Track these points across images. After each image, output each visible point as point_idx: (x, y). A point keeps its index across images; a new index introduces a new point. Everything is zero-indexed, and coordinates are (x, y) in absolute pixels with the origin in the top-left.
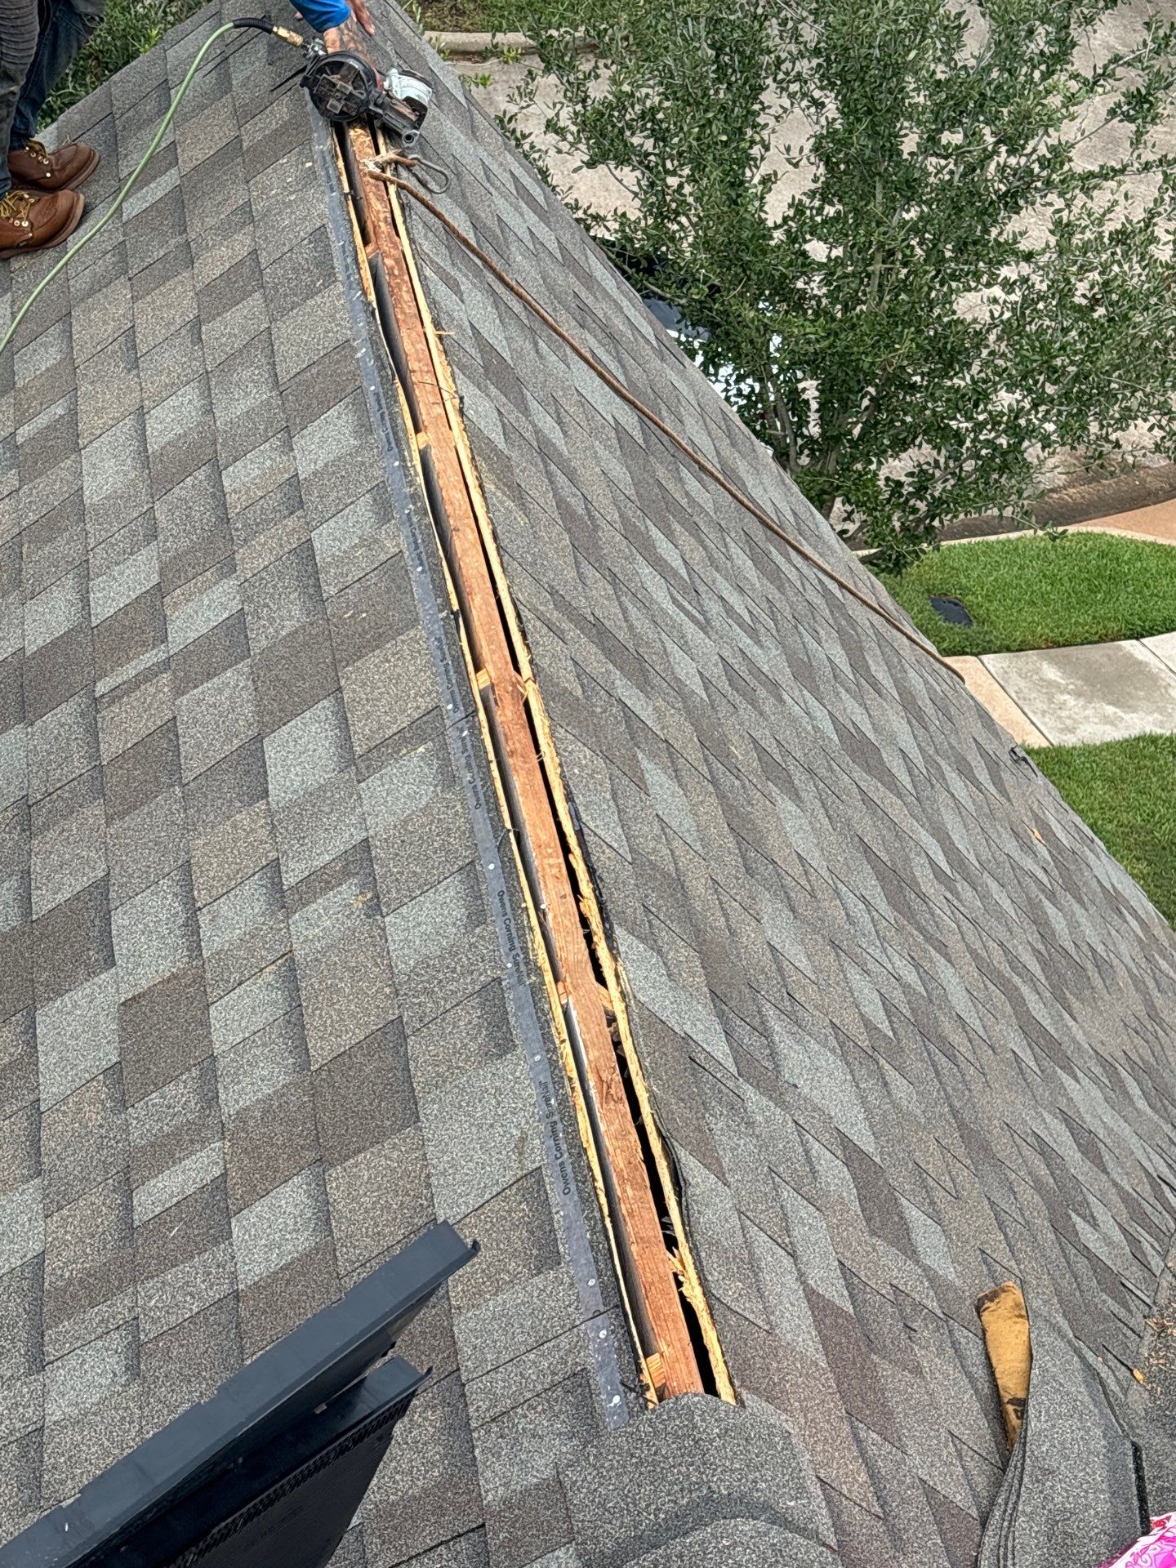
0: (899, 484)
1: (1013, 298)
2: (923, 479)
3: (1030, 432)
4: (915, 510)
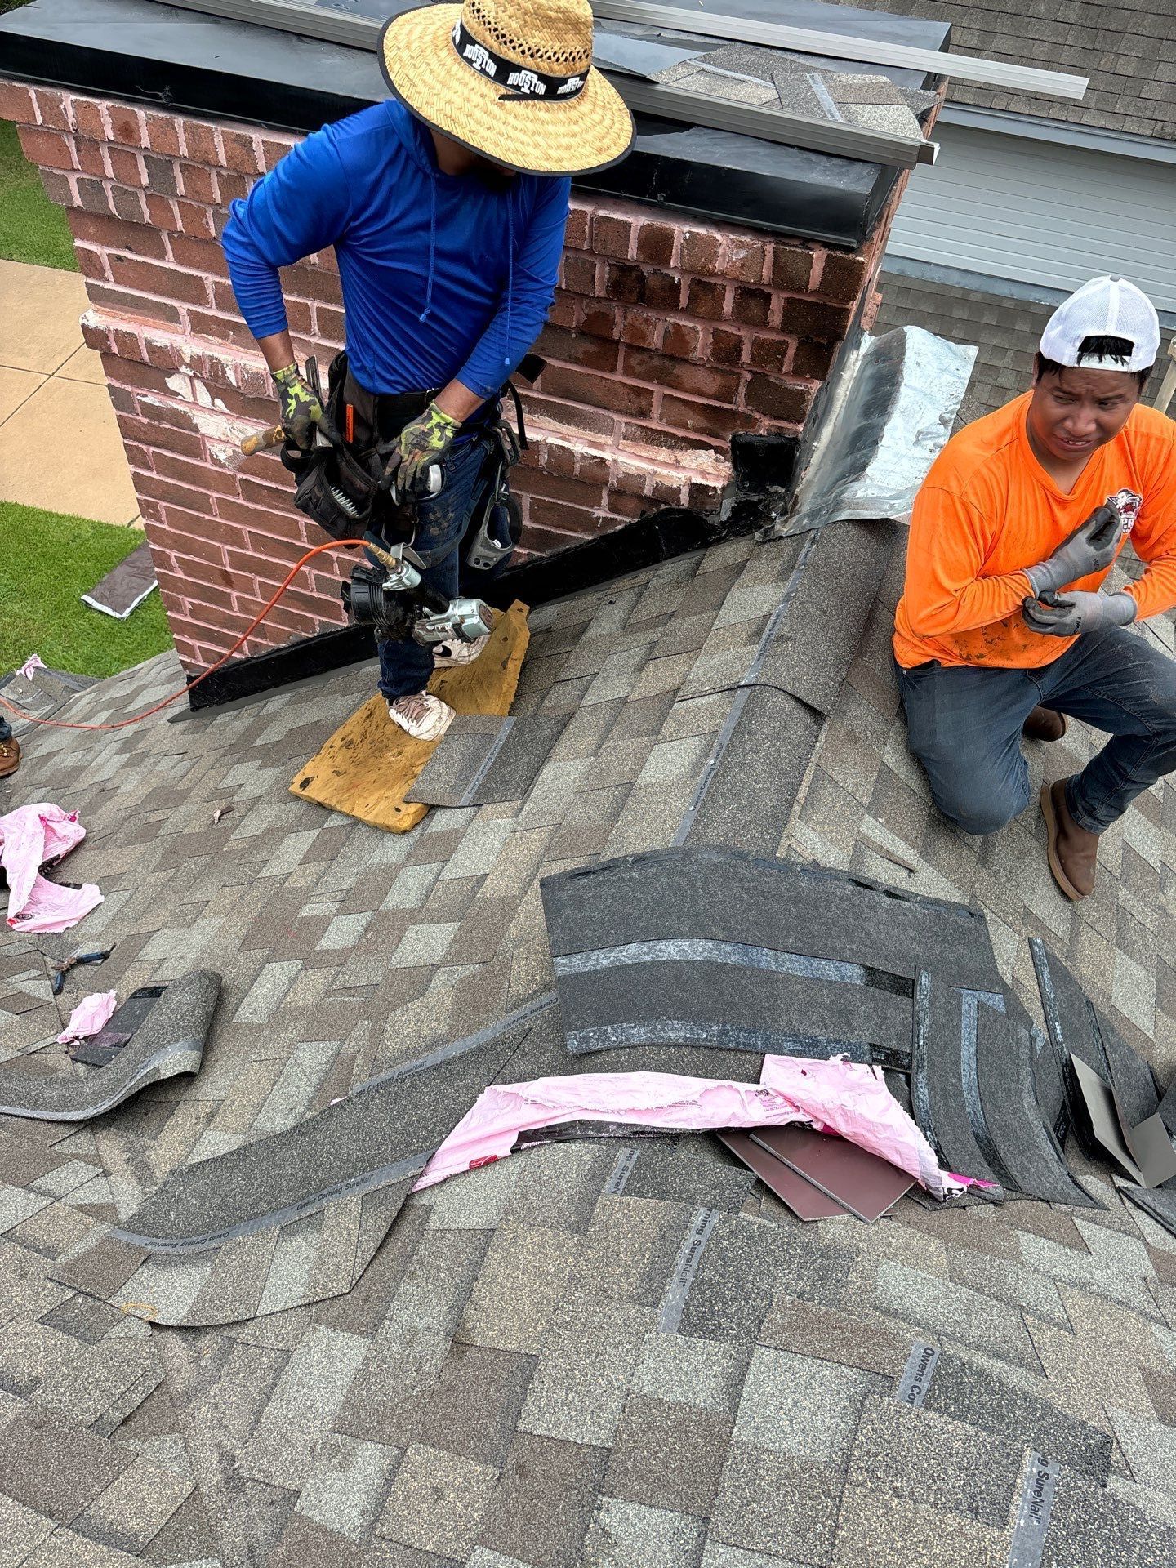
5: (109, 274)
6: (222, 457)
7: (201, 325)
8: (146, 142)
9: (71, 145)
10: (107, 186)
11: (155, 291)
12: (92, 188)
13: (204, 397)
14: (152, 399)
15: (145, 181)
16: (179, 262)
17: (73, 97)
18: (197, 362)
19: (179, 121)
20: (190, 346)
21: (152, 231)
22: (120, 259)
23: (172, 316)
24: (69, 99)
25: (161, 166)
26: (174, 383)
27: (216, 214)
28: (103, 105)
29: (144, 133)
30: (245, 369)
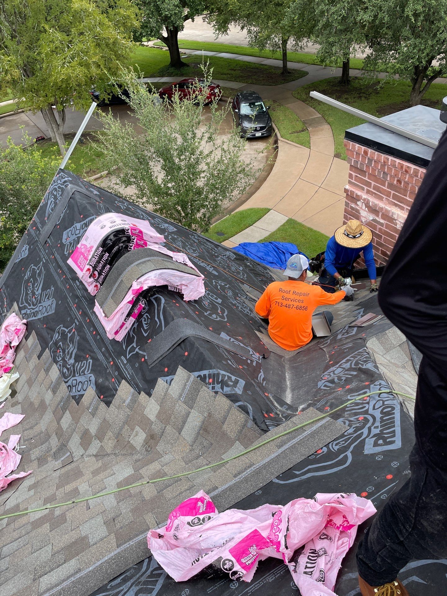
0: (201, 217)
1: (205, 179)
2: (204, 215)
3: (218, 200)
4: (205, 220)
5: (354, 179)
6: (363, 221)
7: (368, 192)
8: (369, 156)
9: (355, 153)
10: (359, 162)
11: (361, 184)
12: (356, 162)
13: (364, 207)
14: (353, 206)
15: (366, 163)
16: (368, 178)
17: (358, 145)
18: (364, 200)
19: (376, 153)
20: (364, 196)
21: (365, 172)
22: (357, 176)
23: (363, 189)
24: (357, 145)
25: (370, 160)
26: (359, 203)
27: (378, 171)
28: (363, 148)
29: (369, 154)
30: (374, 203)
